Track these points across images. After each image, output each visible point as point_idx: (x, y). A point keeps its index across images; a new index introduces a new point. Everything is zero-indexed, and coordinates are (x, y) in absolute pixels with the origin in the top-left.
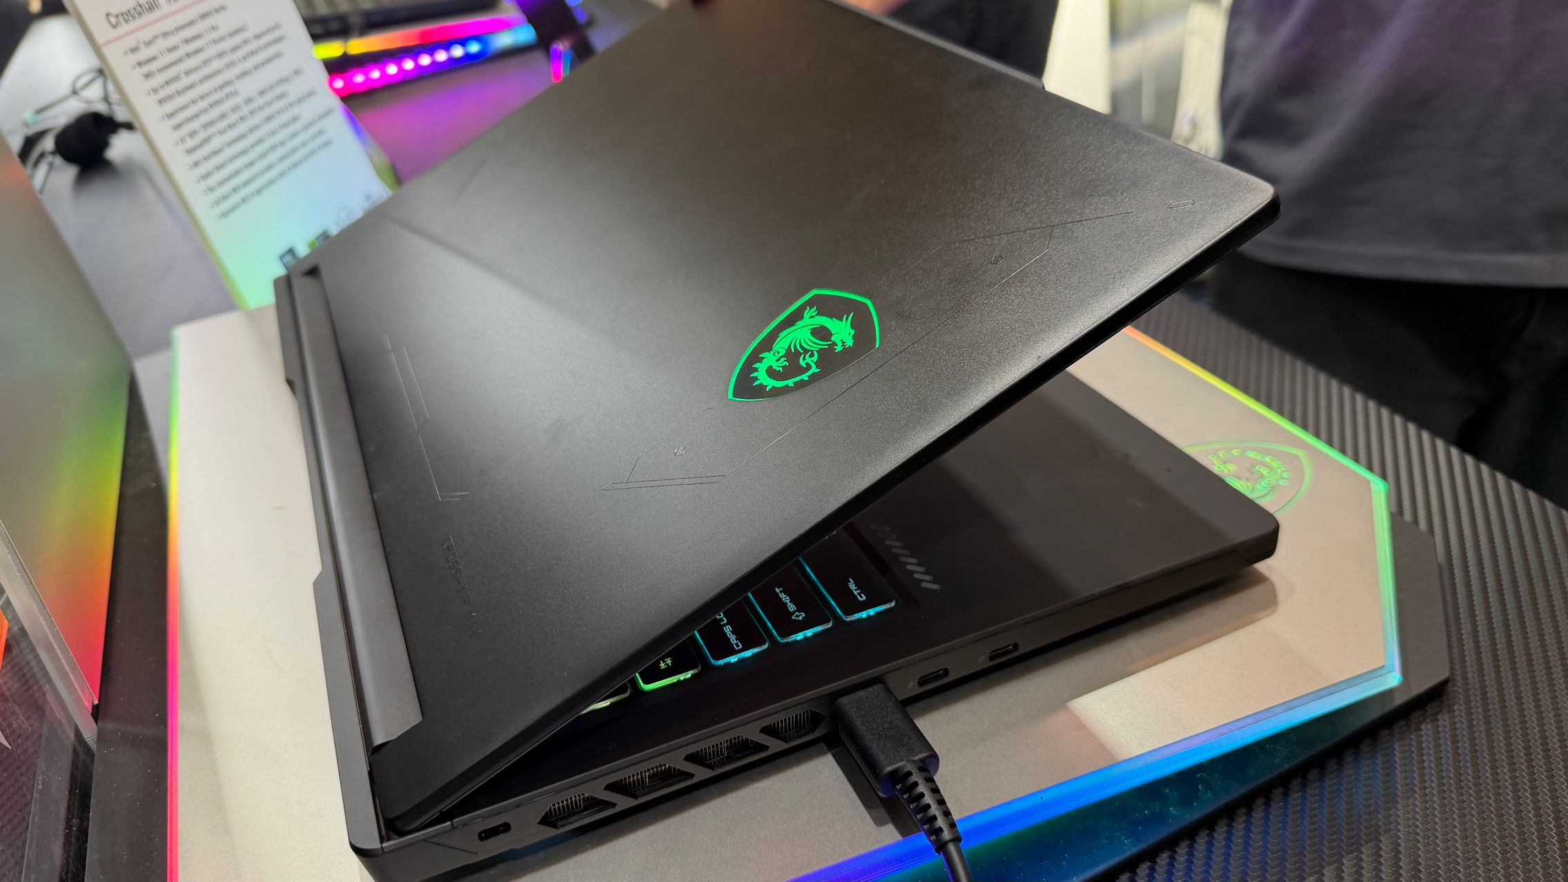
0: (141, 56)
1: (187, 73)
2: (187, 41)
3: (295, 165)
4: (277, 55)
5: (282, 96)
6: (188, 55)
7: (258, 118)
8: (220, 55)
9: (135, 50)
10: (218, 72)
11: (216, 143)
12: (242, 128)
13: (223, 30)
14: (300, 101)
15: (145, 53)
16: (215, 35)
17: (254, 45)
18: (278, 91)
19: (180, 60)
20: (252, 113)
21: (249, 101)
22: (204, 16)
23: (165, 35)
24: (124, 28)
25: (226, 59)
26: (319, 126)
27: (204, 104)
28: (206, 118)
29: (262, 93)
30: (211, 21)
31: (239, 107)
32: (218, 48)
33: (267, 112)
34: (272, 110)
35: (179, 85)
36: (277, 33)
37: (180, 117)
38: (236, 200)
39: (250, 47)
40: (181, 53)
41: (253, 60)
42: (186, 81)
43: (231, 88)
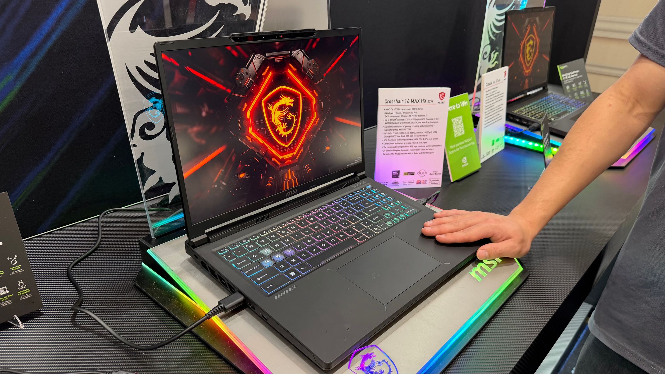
0: (388, 111)
1: (399, 120)
2: (404, 113)
4: (432, 126)
5: (426, 136)
6: (402, 116)
7: (413, 138)
8: (411, 119)
11: (393, 138)
12: (406, 138)
13: (418, 114)
14: (430, 139)
15: (390, 111)
16: (414, 114)
17: (425, 121)
18: (426, 134)
19: (399, 116)
20: (411, 136)
21: (413, 133)
22: (414, 109)
23: (399, 109)
24: (389, 104)
25: (413, 121)
26: (432, 148)
27: (398, 128)
28: (396, 131)
29: (418, 133)
30: (415, 111)
31: (408, 133)
32: (413, 117)
33: (417, 137)
34: (418, 138)
35: (394, 122)
36: (436, 121)
37: (389, 128)
38: (390, 152)
39: (423, 121)
40: (400, 115)
41: (422, 124)
42: (397, 121)
43: (409, 128)
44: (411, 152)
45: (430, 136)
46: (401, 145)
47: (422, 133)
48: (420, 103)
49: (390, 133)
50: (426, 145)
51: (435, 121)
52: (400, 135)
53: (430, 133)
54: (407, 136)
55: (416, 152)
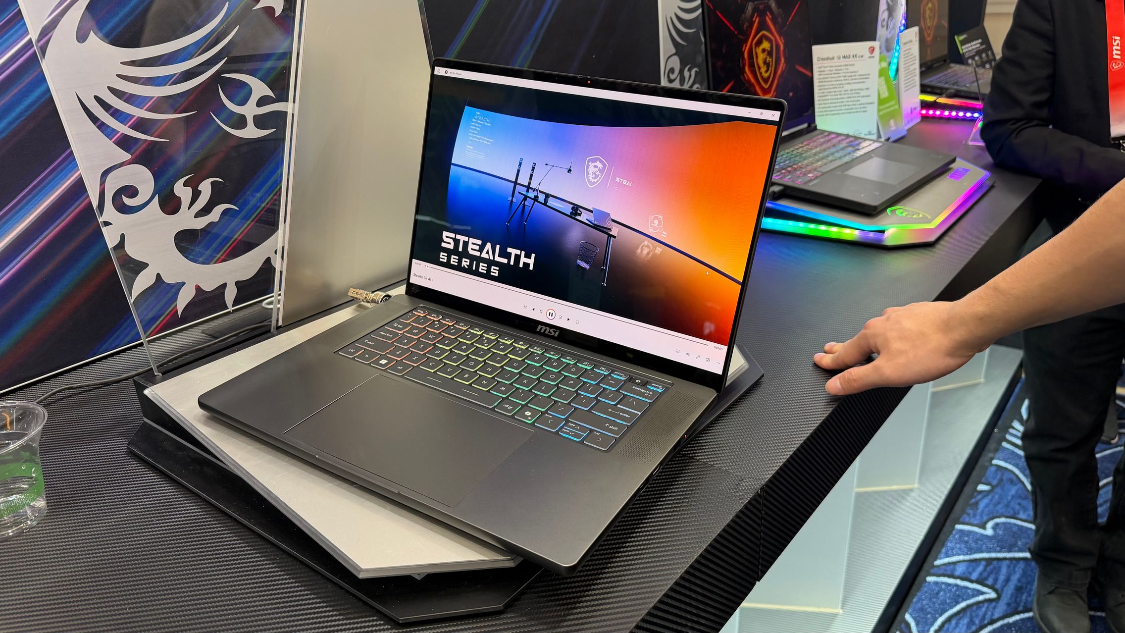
0: (821, 70)
1: (831, 78)
2: (837, 70)
3: (850, 113)
4: (864, 82)
5: (859, 93)
6: (834, 74)
7: (846, 96)
9: (820, 68)
10: (841, 80)
11: (828, 98)
12: (839, 97)
13: (849, 71)
14: (864, 96)
15: (822, 69)
16: (846, 71)
17: (857, 77)
18: (858, 91)
19: (831, 74)
20: (845, 94)
21: (846, 91)
22: (846, 65)
23: (831, 67)
24: (821, 62)
25: (845, 78)
26: (865, 106)
27: (831, 87)
28: (829, 90)
29: (852, 90)
30: (847, 67)
31: (841, 91)
32: (844, 74)
33: (849, 96)
34: (851, 96)
35: (826, 80)
36: (868, 76)
37: (822, 88)
38: (824, 113)
39: (855, 77)
40: (832, 72)
41: (854, 81)
42: (829, 79)
43: (841, 86)
44: (845, 111)
45: (862, 93)
46: (834, 105)
47: (855, 90)
48: (851, 59)
49: (824, 93)
50: (858, 103)
51: (866, 77)
52: (833, 94)
53: (862, 89)
54: (841, 94)
55: (849, 111)
